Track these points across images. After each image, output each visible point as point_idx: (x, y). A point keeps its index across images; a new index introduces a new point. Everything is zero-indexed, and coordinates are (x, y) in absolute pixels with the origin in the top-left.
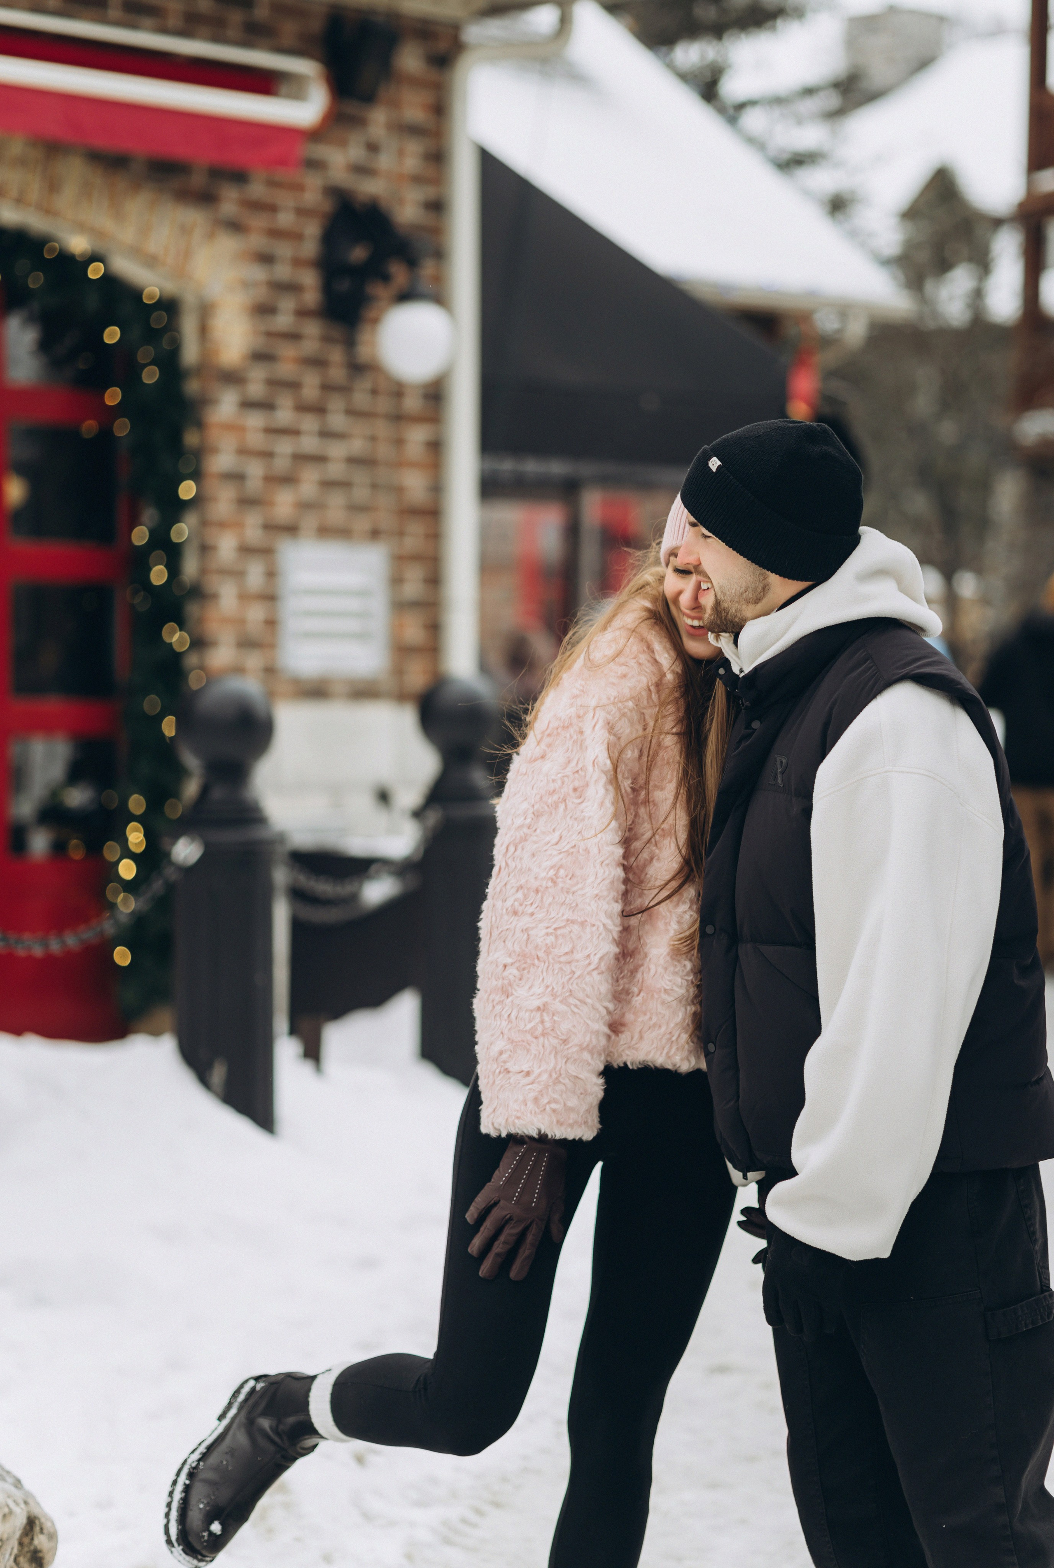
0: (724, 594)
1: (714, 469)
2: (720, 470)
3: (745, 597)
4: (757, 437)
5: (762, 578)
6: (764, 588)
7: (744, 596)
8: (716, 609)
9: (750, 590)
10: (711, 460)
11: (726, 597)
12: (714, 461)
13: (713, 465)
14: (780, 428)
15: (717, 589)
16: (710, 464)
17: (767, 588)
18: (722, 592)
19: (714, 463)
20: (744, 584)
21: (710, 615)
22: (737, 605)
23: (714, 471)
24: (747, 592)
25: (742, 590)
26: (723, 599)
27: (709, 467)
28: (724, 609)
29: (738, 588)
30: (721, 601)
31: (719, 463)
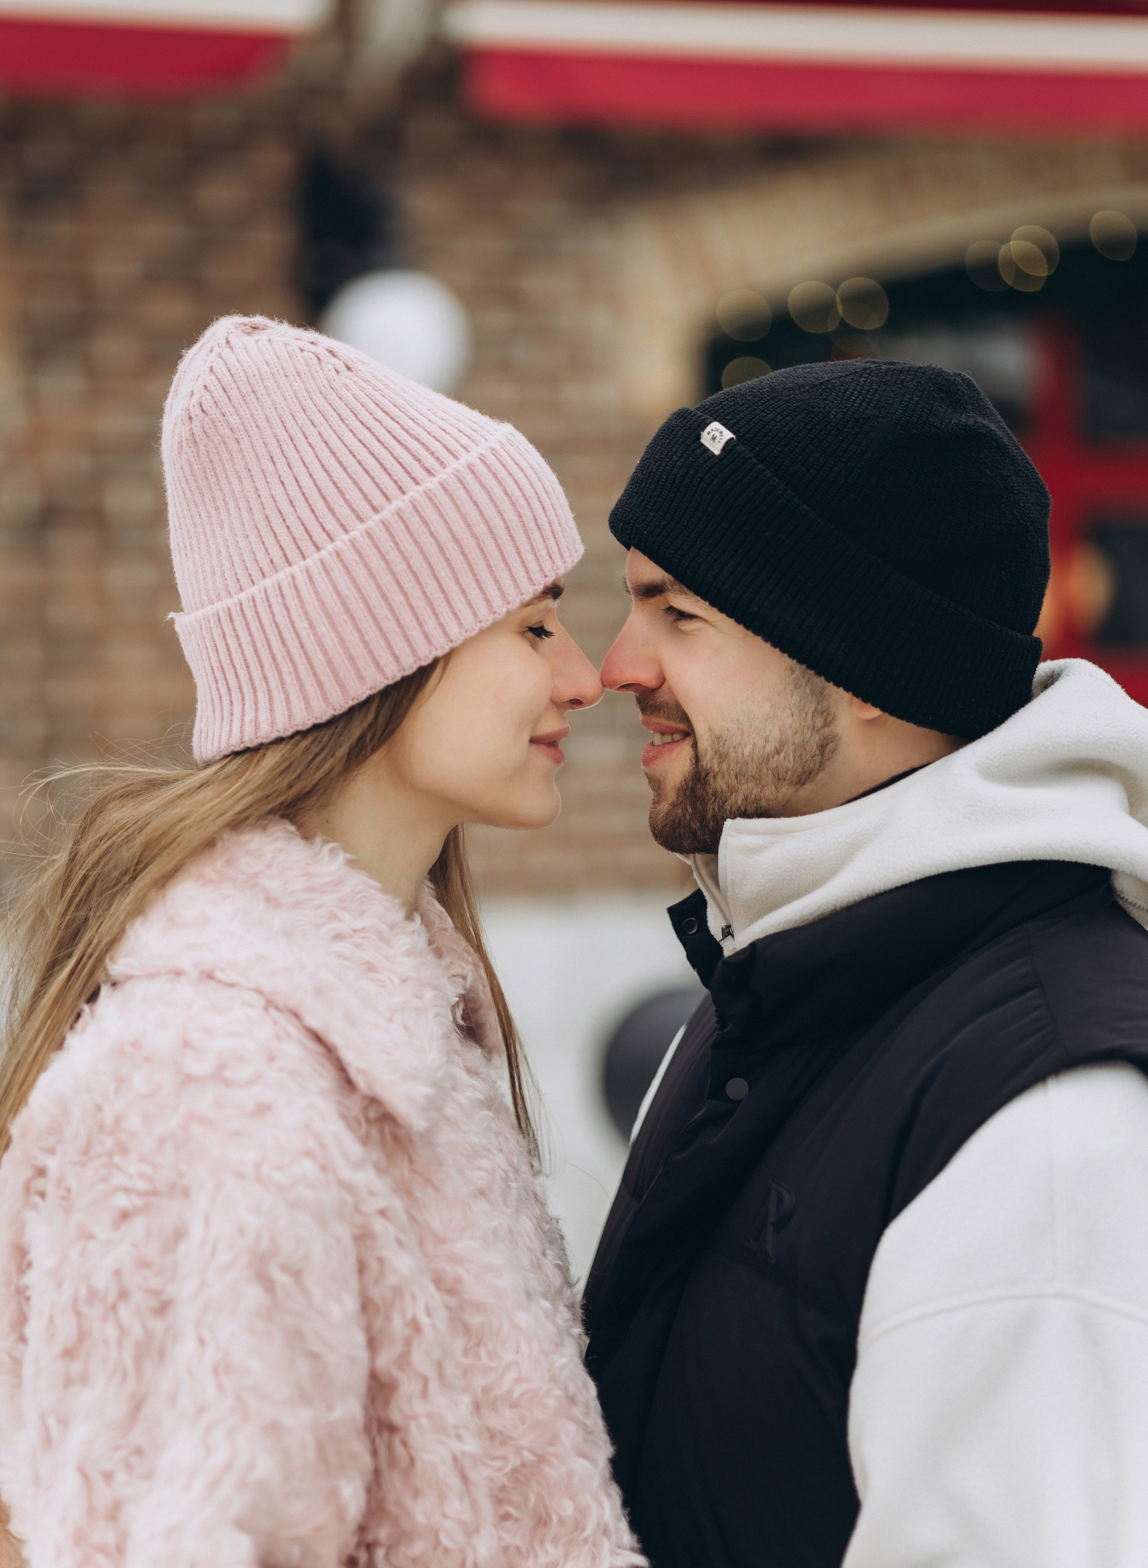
0: (722, 757)
1: (716, 449)
2: (731, 450)
3: (774, 765)
4: (816, 385)
5: (819, 722)
6: (822, 747)
7: (773, 763)
8: (693, 790)
9: (790, 748)
10: (708, 429)
11: (725, 766)
12: (717, 430)
13: (714, 438)
14: (868, 371)
15: (704, 743)
16: (706, 439)
17: (831, 746)
18: (716, 752)
19: (717, 434)
20: (775, 735)
21: (674, 805)
22: (751, 785)
23: (717, 452)
24: (782, 755)
25: (770, 748)
26: (716, 768)
27: (703, 445)
28: (715, 794)
29: (761, 743)
30: (712, 774)
31: (728, 435)
